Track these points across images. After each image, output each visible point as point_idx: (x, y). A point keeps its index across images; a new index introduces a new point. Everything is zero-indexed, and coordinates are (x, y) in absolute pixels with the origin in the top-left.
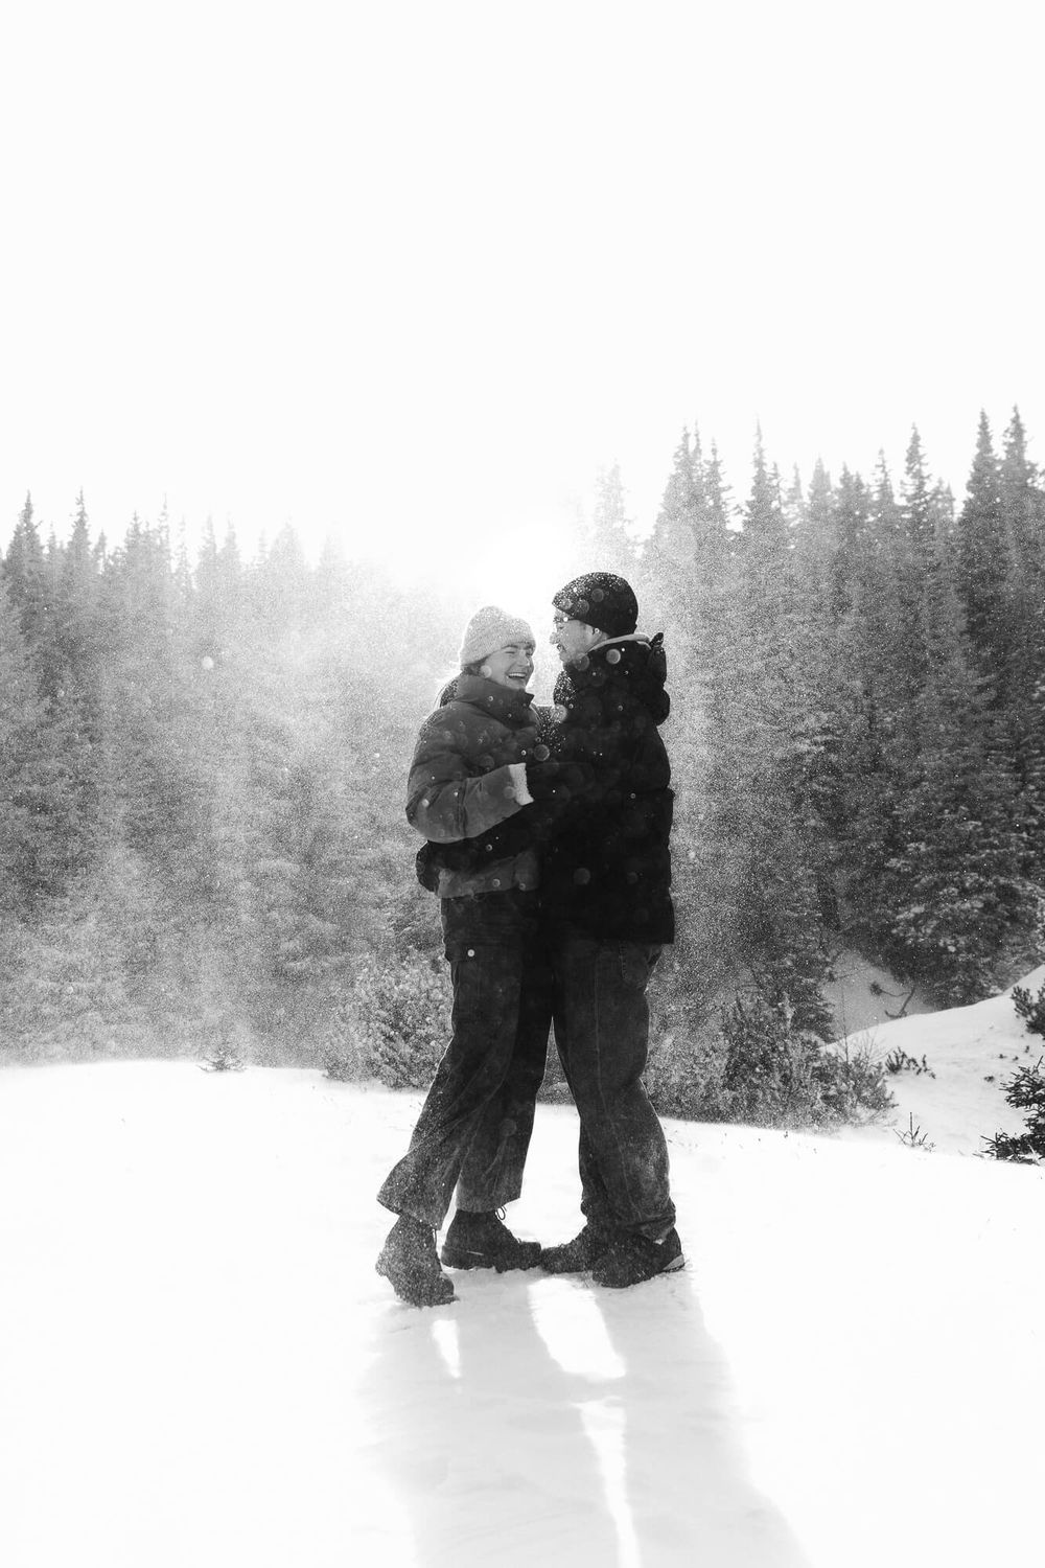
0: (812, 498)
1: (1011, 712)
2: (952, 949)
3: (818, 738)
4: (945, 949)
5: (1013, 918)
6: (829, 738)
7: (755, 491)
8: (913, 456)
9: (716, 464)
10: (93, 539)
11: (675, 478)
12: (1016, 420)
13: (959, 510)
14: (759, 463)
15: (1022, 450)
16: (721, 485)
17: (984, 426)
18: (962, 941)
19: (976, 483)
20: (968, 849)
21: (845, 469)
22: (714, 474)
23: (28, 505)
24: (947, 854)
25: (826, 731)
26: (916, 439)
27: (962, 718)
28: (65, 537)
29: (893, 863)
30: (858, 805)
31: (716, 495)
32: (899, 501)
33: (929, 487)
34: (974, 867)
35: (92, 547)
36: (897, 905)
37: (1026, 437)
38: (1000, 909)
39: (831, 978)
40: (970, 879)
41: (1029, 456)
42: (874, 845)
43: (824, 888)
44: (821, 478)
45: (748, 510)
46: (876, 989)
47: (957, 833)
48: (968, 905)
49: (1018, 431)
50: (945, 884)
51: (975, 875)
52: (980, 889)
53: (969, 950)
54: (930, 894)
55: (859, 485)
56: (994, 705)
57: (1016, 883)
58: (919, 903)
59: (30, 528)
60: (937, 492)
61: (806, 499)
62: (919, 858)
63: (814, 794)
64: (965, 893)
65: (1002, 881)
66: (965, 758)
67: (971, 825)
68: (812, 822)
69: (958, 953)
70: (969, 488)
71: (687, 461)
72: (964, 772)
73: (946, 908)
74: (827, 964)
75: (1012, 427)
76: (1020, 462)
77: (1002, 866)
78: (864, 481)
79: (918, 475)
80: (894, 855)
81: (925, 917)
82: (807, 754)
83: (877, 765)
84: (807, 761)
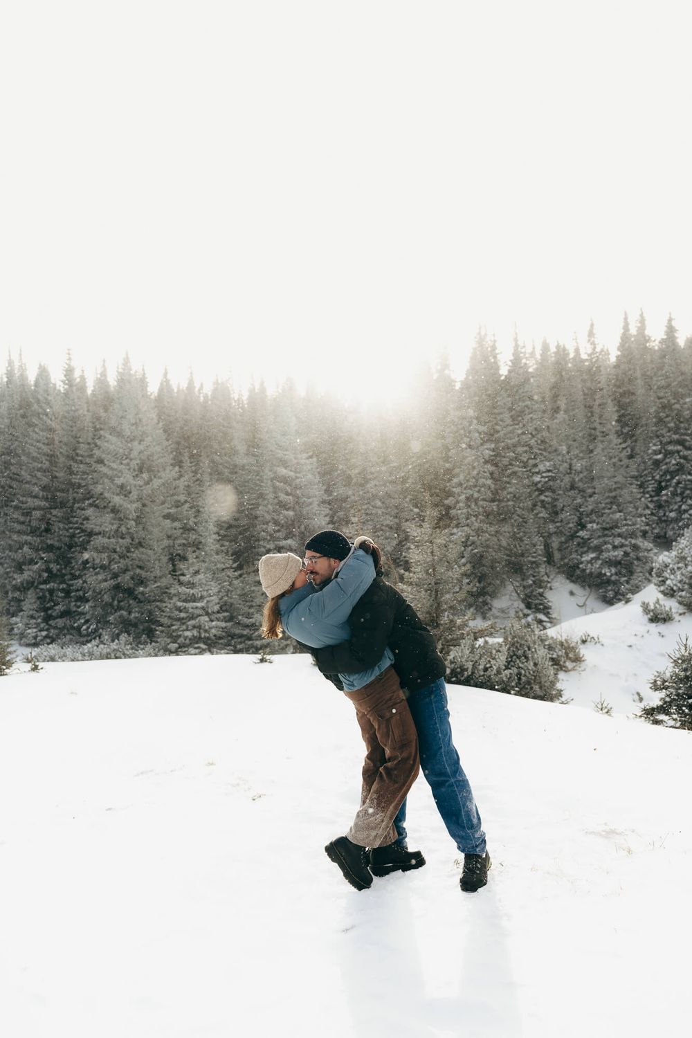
0: (541, 355)
1: (638, 459)
2: (608, 574)
3: (544, 475)
4: (605, 574)
5: (638, 559)
6: (550, 474)
7: (513, 355)
8: (591, 334)
9: (495, 341)
10: (197, 386)
11: (474, 349)
12: (642, 316)
13: (613, 359)
14: (516, 340)
15: (644, 329)
16: (497, 351)
17: (626, 319)
18: (613, 570)
19: (622, 347)
20: (617, 527)
21: (558, 342)
22: (494, 348)
23: (166, 370)
24: (605, 529)
25: (549, 471)
26: (592, 325)
27: (614, 465)
28: (184, 385)
29: (581, 533)
30: (564, 506)
31: (495, 357)
32: (584, 356)
33: (598, 350)
34: (619, 535)
35: (197, 389)
36: (583, 553)
37: (646, 322)
38: (631, 555)
39: (551, 589)
40: (617, 541)
41: (647, 332)
42: (571, 525)
43: (547, 546)
44: (545, 348)
45: (510, 364)
46: (572, 593)
47: (611, 519)
48: (616, 553)
49: (642, 321)
50: (606, 543)
51: (620, 539)
52: (622, 546)
53: (616, 574)
54: (598, 549)
55: (564, 349)
56: (631, 457)
57: (640, 542)
58: (593, 552)
59: (167, 381)
60: (602, 351)
61: (538, 357)
62: (594, 531)
63: (543, 501)
64: (615, 547)
65: (633, 541)
66: (616, 483)
67: (618, 515)
68: (541, 515)
69: (611, 576)
70: (618, 349)
71: (481, 341)
72: (615, 490)
73: (605, 555)
74: (549, 582)
75: (640, 318)
76: (644, 336)
77: (633, 535)
78: (567, 347)
79: (593, 344)
80: (582, 529)
81: (597, 558)
82: (539, 482)
83: (573, 487)
84: (539, 486)
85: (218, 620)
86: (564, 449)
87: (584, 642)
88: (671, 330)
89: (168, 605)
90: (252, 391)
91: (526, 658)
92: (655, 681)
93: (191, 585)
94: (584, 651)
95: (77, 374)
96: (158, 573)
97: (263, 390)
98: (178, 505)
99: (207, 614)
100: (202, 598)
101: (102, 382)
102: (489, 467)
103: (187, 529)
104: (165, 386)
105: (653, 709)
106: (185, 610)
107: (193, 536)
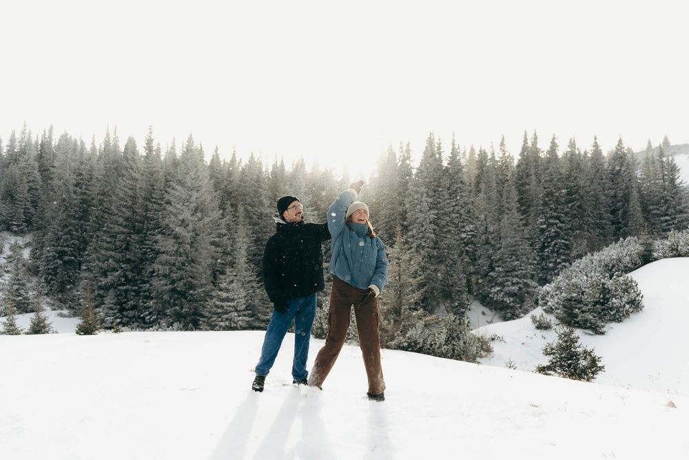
0: (470, 157)
1: (530, 227)
2: (508, 302)
3: (469, 233)
4: (506, 302)
5: (528, 293)
6: (473, 233)
7: (451, 153)
8: (502, 144)
9: (440, 143)
11: (427, 147)
12: (535, 135)
13: (516, 163)
14: (453, 144)
15: (536, 144)
16: (441, 150)
17: (526, 135)
18: (512, 299)
19: (522, 154)
20: (515, 270)
21: (480, 148)
22: (439, 148)
23: (217, 147)
24: (507, 272)
25: (472, 231)
26: (503, 139)
27: (515, 229)
28: (228, 160)
29: (491, 274)
30: (481, 255)
31: (440, 154)
32: (497, 159)
33: (506, 155)
34: (516, 276)
35: (237, 162)
36: (492, 287)
37: (538, 140)
38: (524, 290)
39: (470, 310)
40: (515, 280)
41: (538, 146)
42: (485, 268)
43: (469, 281)
44: (472, 150)
45: (449, 159)
46: (483, 313)
47: (512, 265)
48: (514, 288)
49: (536, 138)
50: (507, 281)
51: (517, 279)
52: (518, 283)
53: (513, 302)
54: (502, 285)
55: (485, 153)
56: (525, 225)
57: (529, 281)
58: (498, 287)
59: (217, 155)
60: (509, 156)
61: (468, 157)
62: (499, 272)
63: (467, 251)
64: (513, 284)
65: (525, 281)
66: (515, 241)
67: (516, 263)
68: (466, 260)
69: (510, 303)
70: (520, 155)
71: (431, 142)
72: (515, 246)
73: (506, 289)
74: (468, 305)
75: (534, 137)
76: (537, 149)
77: (525, 276)
78: (486, 151)
79: (504, 151)
80: (492, 271)
81: (501, 291)
82: (466, 238)
83: (487, 242)
84: (465, 240)
85: (245, 315)
86: (483, 217)
87: (493, 339)
88: (554, 146)
89: (210, 303)
90: (275, 167)
91: (459, 339)
92: (546, 349)
93: (227, 290)
94: (493, 345)
95: (154, 144)
96: (204, 281)
97: (282, 166)
98: (220, 236)
99: (237, 311)
100: (233, 300)
101: (172, 153)
102: (433, 226)
103: (225, 253)
104: (215, 159)
105: (544, 367)
106: (222, 307)
107: (229, 258)
